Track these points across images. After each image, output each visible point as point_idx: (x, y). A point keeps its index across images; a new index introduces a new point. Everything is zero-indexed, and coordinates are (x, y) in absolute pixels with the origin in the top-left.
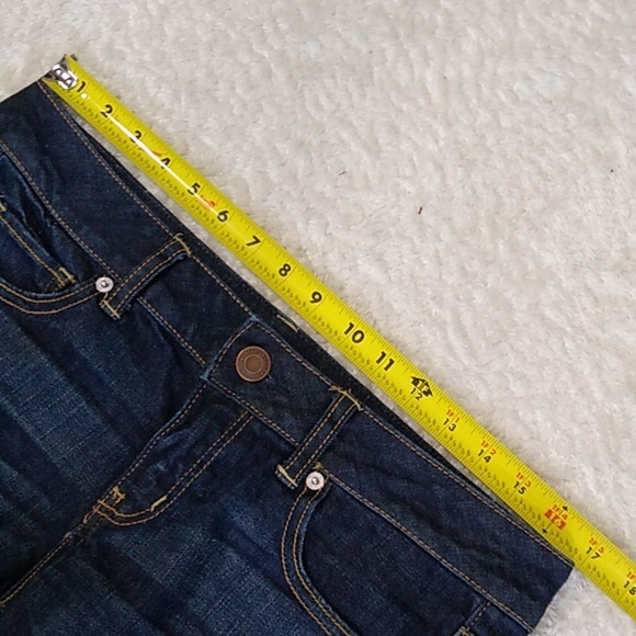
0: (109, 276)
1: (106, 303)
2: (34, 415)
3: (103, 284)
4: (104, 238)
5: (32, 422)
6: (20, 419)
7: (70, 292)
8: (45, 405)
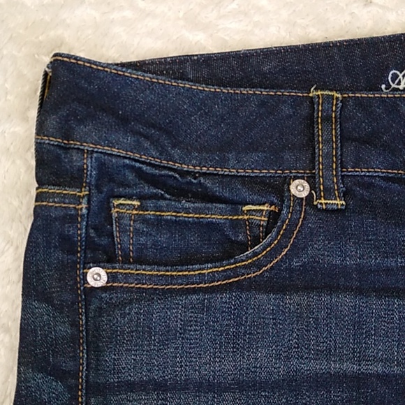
0: (296, 178)
1: (323, 201)
2: (369, 352)
3: (300, 189)
4: (256, 150)
5: (375, 359)
6: (364, 368)
7: (284, 222)
8: (369, 336)
